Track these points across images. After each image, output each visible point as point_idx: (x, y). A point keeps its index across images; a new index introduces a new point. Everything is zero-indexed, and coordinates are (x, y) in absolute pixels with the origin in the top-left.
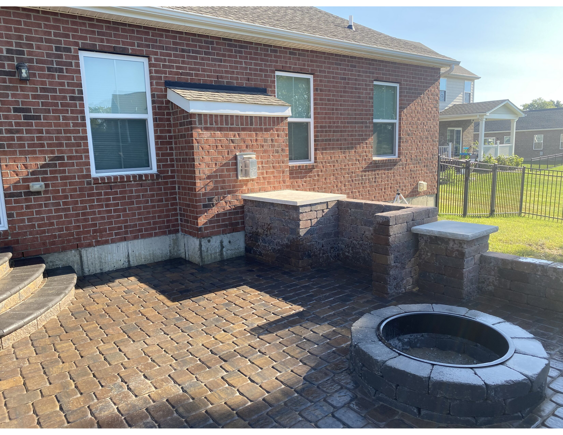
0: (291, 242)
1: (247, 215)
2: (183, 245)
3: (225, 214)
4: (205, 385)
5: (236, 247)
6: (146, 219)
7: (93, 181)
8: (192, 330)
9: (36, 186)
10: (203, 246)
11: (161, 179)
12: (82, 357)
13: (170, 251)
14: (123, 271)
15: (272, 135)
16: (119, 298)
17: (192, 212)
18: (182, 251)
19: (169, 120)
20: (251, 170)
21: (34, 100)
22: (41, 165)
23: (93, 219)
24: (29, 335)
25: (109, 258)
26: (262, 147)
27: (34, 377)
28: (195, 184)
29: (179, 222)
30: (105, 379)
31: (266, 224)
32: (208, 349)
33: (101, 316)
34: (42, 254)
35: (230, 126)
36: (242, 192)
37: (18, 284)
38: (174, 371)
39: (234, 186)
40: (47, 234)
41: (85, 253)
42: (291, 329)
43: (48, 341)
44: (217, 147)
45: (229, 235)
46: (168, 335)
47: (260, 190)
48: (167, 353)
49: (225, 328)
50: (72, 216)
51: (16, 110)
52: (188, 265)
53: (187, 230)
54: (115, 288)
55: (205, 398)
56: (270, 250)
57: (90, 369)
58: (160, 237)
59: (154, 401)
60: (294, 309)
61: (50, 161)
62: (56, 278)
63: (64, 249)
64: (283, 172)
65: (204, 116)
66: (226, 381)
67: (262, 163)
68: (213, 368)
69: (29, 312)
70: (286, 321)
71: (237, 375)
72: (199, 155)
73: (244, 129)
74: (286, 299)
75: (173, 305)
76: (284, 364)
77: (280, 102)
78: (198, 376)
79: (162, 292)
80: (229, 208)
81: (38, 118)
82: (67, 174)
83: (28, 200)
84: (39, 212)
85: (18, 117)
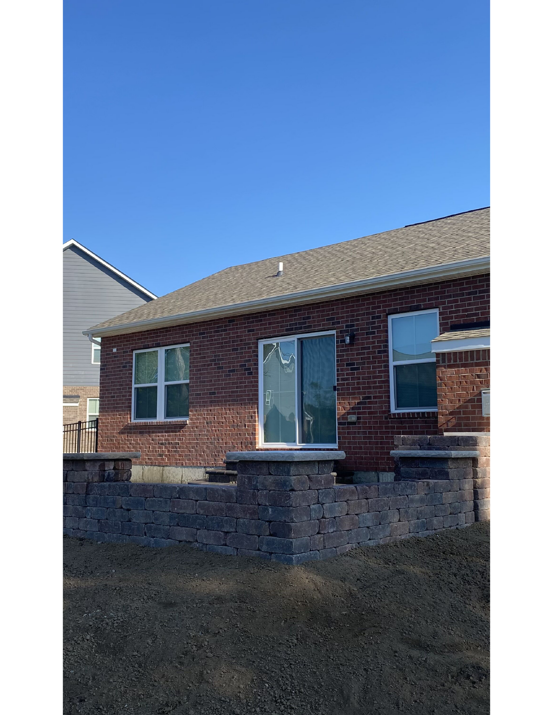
7: (389, 416)
9: (353, 418)
21: (357, 357)
22: (357, 403)
34: (354, 471)
35: (475, 361)
40: (359, 456)
41: (381, 476)
44: (460, 383)
50: (374, 443)
51: (348, 365)
61: (363, 400)
63: (367, 470)
72: (442, 391)
81: (358, 369)
82: (372, 410)
83: (348, 428)
84: (354, 438)
85: (348, 370)
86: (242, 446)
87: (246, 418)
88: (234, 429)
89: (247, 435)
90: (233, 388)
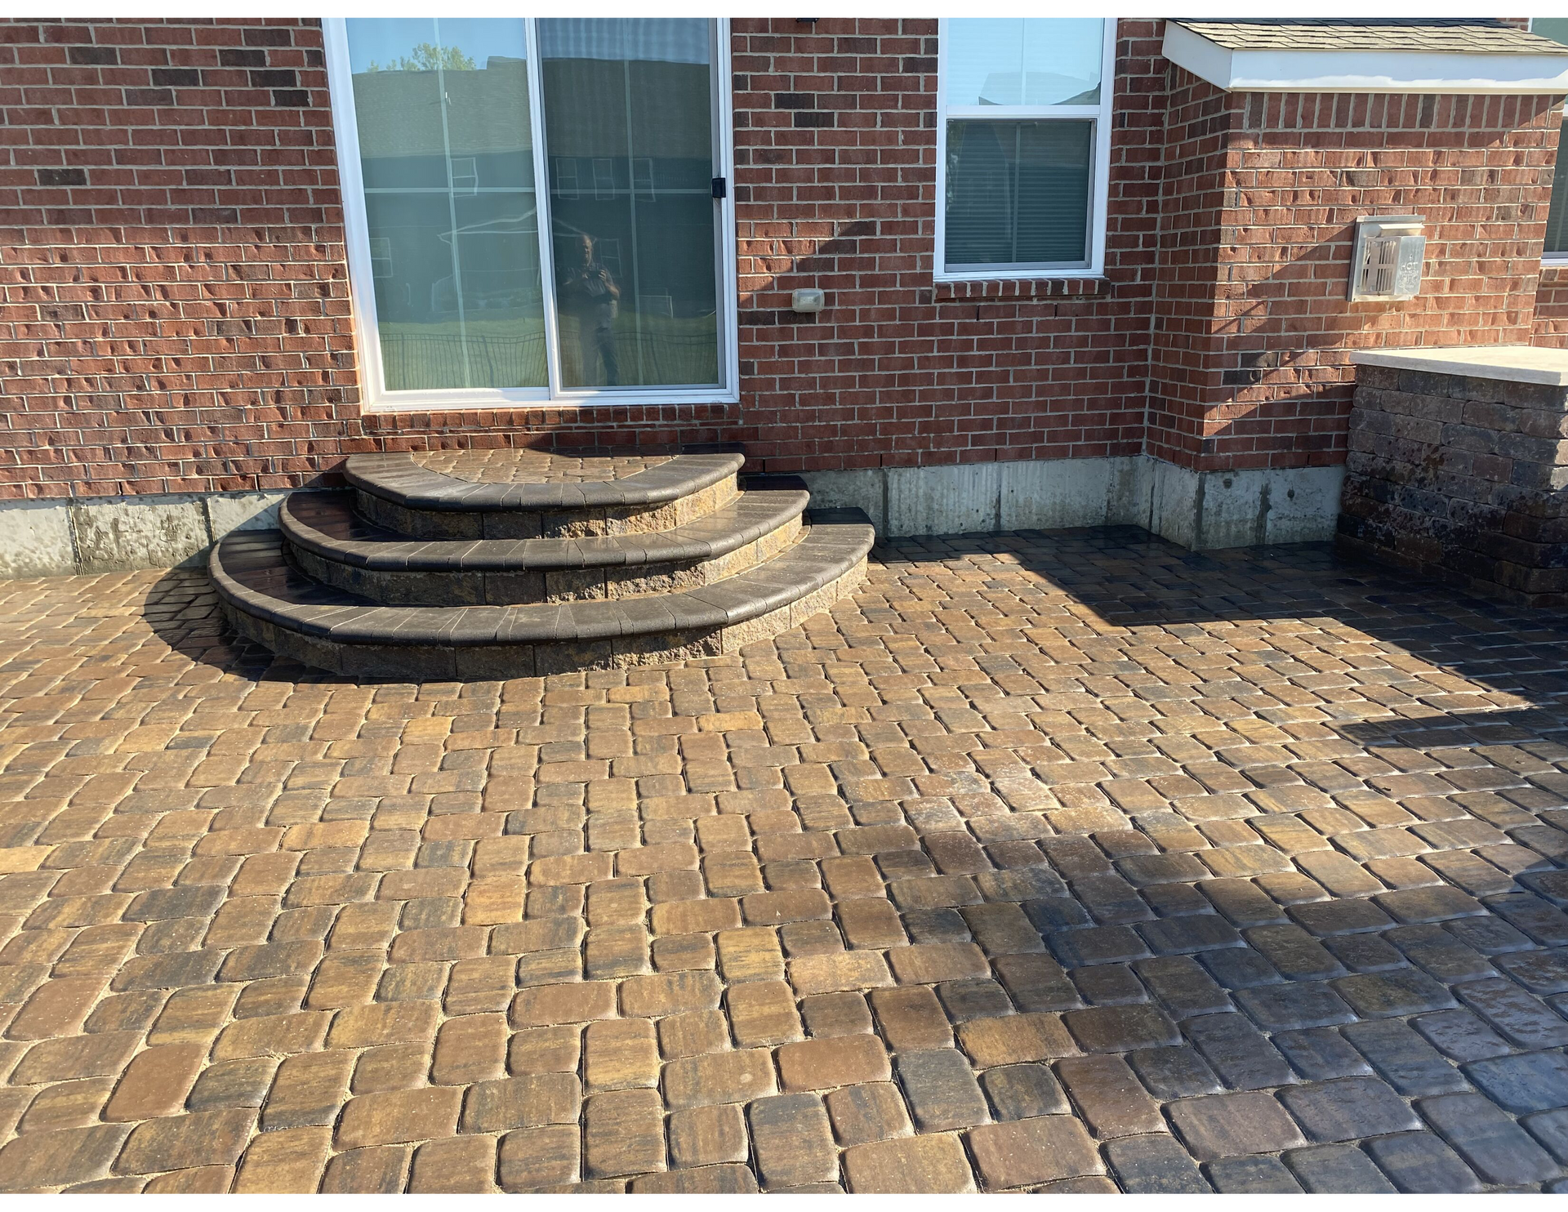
0: (1510, 507)
1: (1361, 415)
2: (1146, 489)
3: (1289, 408)
4: (1197, 827)
5: (1310, 512)
6: (1056, 405)
7: (935, 292)
8: (1165, 697)
9: (807, 299)
10: (1207, 496)
11: (1113, 297)
12: (884, 702)
13: (1109, 502)
14: (982, 539)
15: (1493, 156)
16: (970, 594)
17: (1189, 393)
18: (1144, 506)
19: (1157, 120)
20: (1400, 273)
21: (822, 74)
22: (822, 244)
23: (924, 395)
24: (773, 638)
25: (951, 502)
26: (1453, 198)
27: (785, 720)
28: (1209, 309)
29: (1146, 423)
30: (936, 758)
31: (1425, 447)
32: (1209, 748)
33: (928, 626)
34: (802, 470)
35: (1349, 129)
36: (1354, 343)
37: (757, 523)
38: (1111, 778)
39: (1332, 324)
40: (817, 423)
41: (896, 481)
42: (1480, 749)
43: (812, 656)
44: (1296, 197)
45: (1291, 473)
46: (1097, 696)
47: (1417, 342)
48: (1093, 734)
49: (1261, 709)
50: (877, 381)
51: (782, 101)
52: (1154, 546)
53: (1166, 446)
54: (960, 572)
55: (1197, 855)
56: (1427, 529)
57: (902, 729)
58: (1086, 461)
59: (1057, 831)
60: (1498, 702)
61: (841, 235)
62: (830, 528)
63: (851, 465)
64: (1515, 285)
65: (1270, 99)
66: (1259, 831)
67: (1442, 252)
68: (1221, 792)
69: (776, 585)
70: (1464, 726)
71: (1294, 825)
72: (1236, 221)
73: (1395, 140)
74: (1468, 671)
75: (1112, 632)
76: (1450, 829)
77: (1545, 46)
78: (1176, 802)
79: (1084, 599)
80: (1304, 390)
81: (827, 120)
82: (877, 272)
83: (785, 334)
84: (805, 367)
85: (783, 120)
86: (283, 411)
87: (294, 294)
88: (229, 340)
89: (305, 364)
90: (202, 157)
